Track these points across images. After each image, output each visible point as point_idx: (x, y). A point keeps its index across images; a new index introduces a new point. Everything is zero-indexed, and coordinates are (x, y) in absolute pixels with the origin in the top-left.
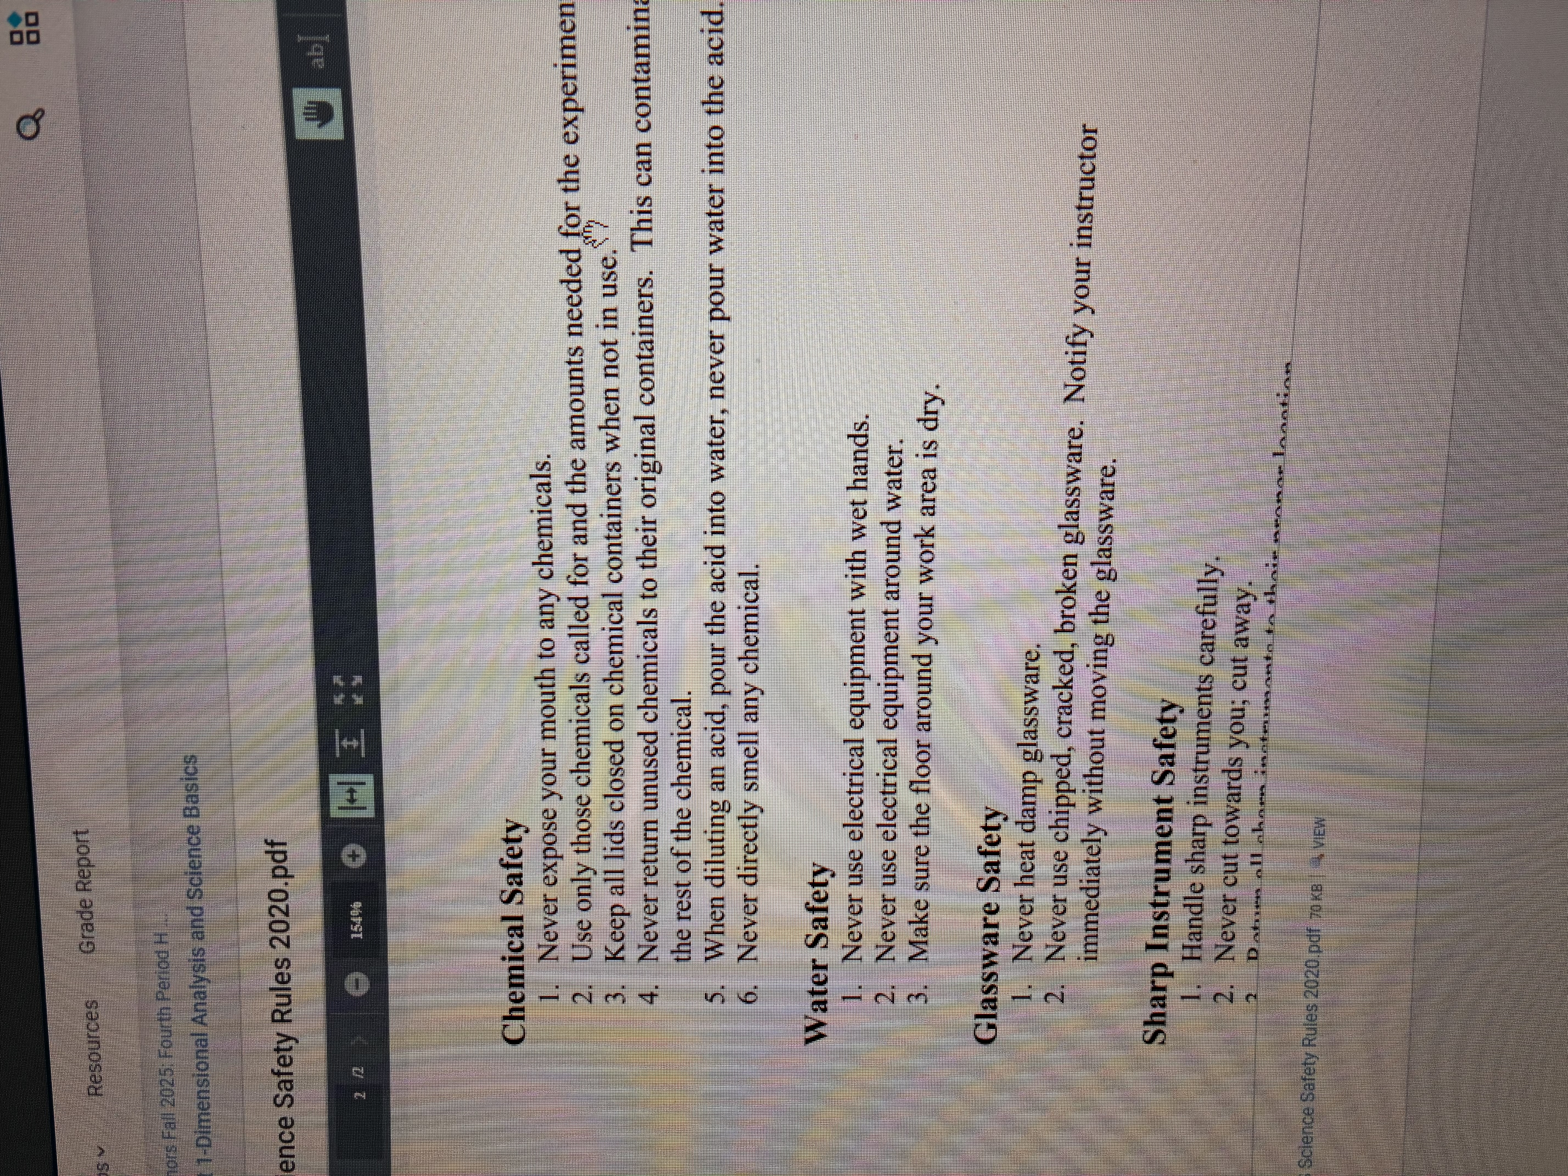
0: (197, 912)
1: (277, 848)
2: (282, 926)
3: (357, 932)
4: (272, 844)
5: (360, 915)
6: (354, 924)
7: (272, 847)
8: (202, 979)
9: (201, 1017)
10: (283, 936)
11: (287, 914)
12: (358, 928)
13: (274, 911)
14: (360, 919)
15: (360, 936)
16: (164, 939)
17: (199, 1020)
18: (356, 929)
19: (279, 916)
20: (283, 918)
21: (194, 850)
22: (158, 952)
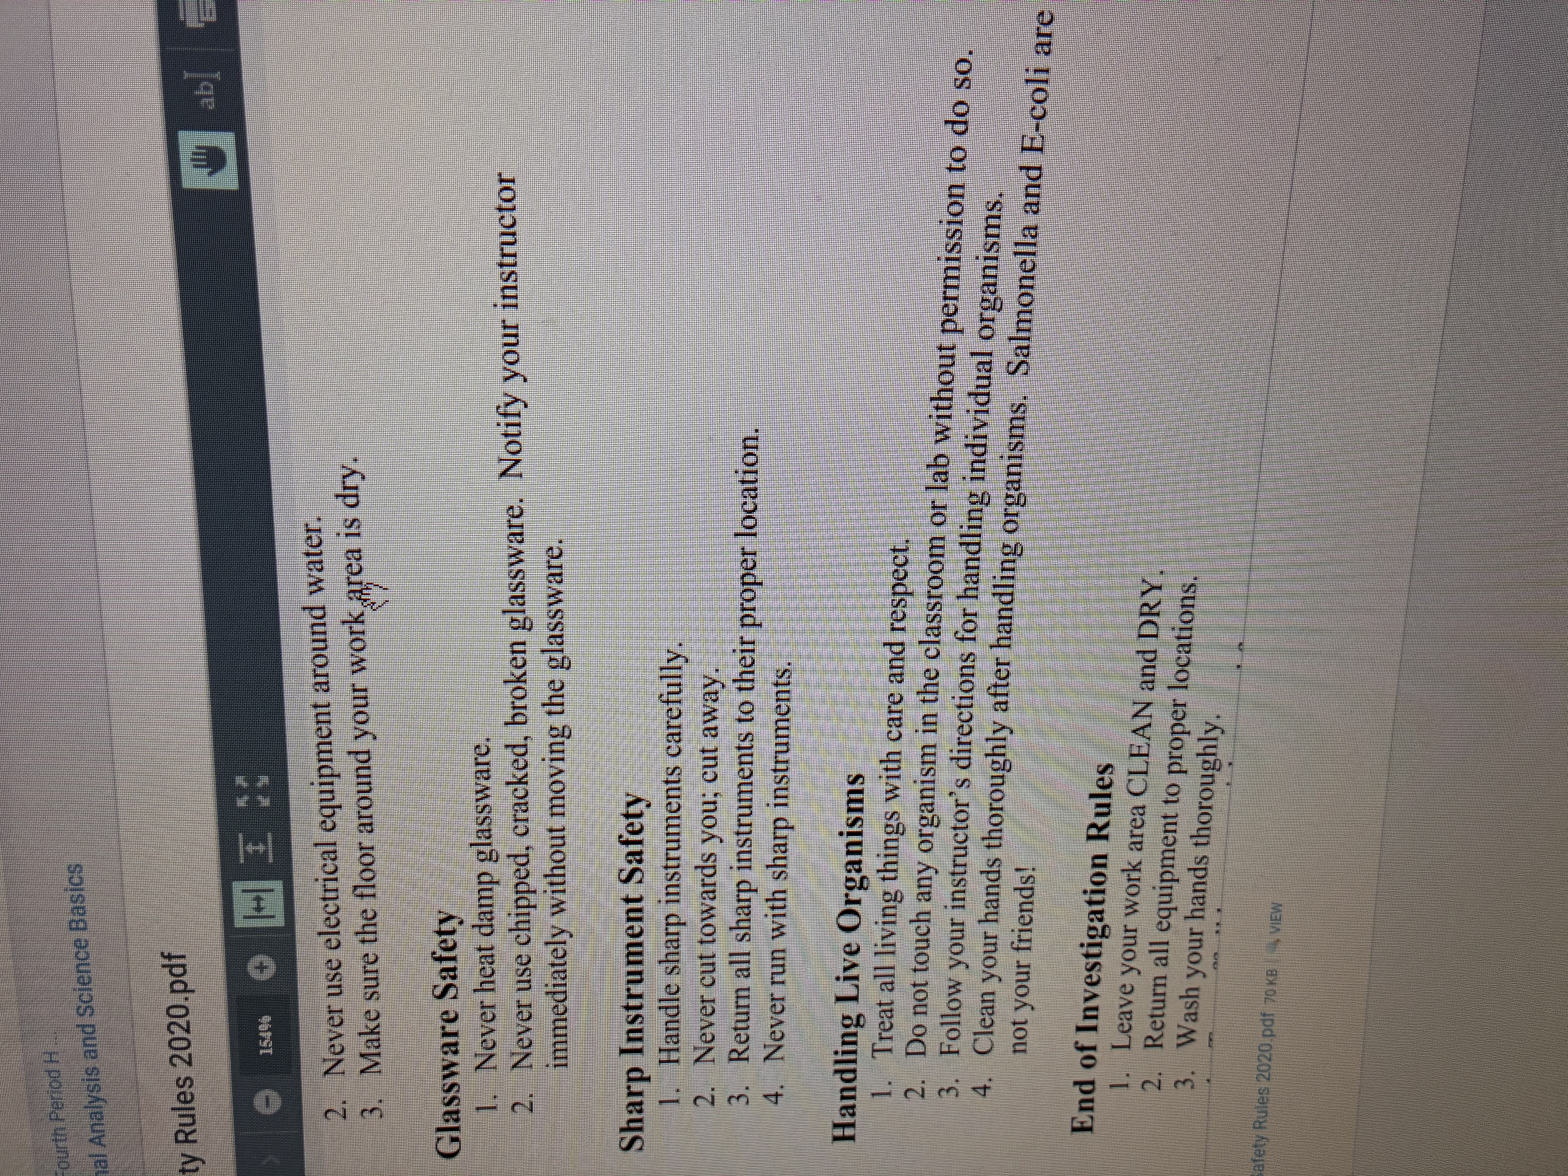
0: (89, 1030)
1: (174, 961)
2: (184, 1044)
3: (267, 1047)
4: (170, 957)
5: (269, 1030)
6: (263, 1039)
7: (169, 960)
8: (98, 1099)
9: (99, 1137)
10: (184, 1054)
11: (188, 1031)
12: (268, 1044)
13: (173, 1028)
14: (269, 1034)
15: (271, 1051)
16: (54, 1058)
17: (97, 1141)
18: (265, 1044)
19: (179, 1033)
20: (184, 1034)
21: (82, 963)
22: (49, 1072)
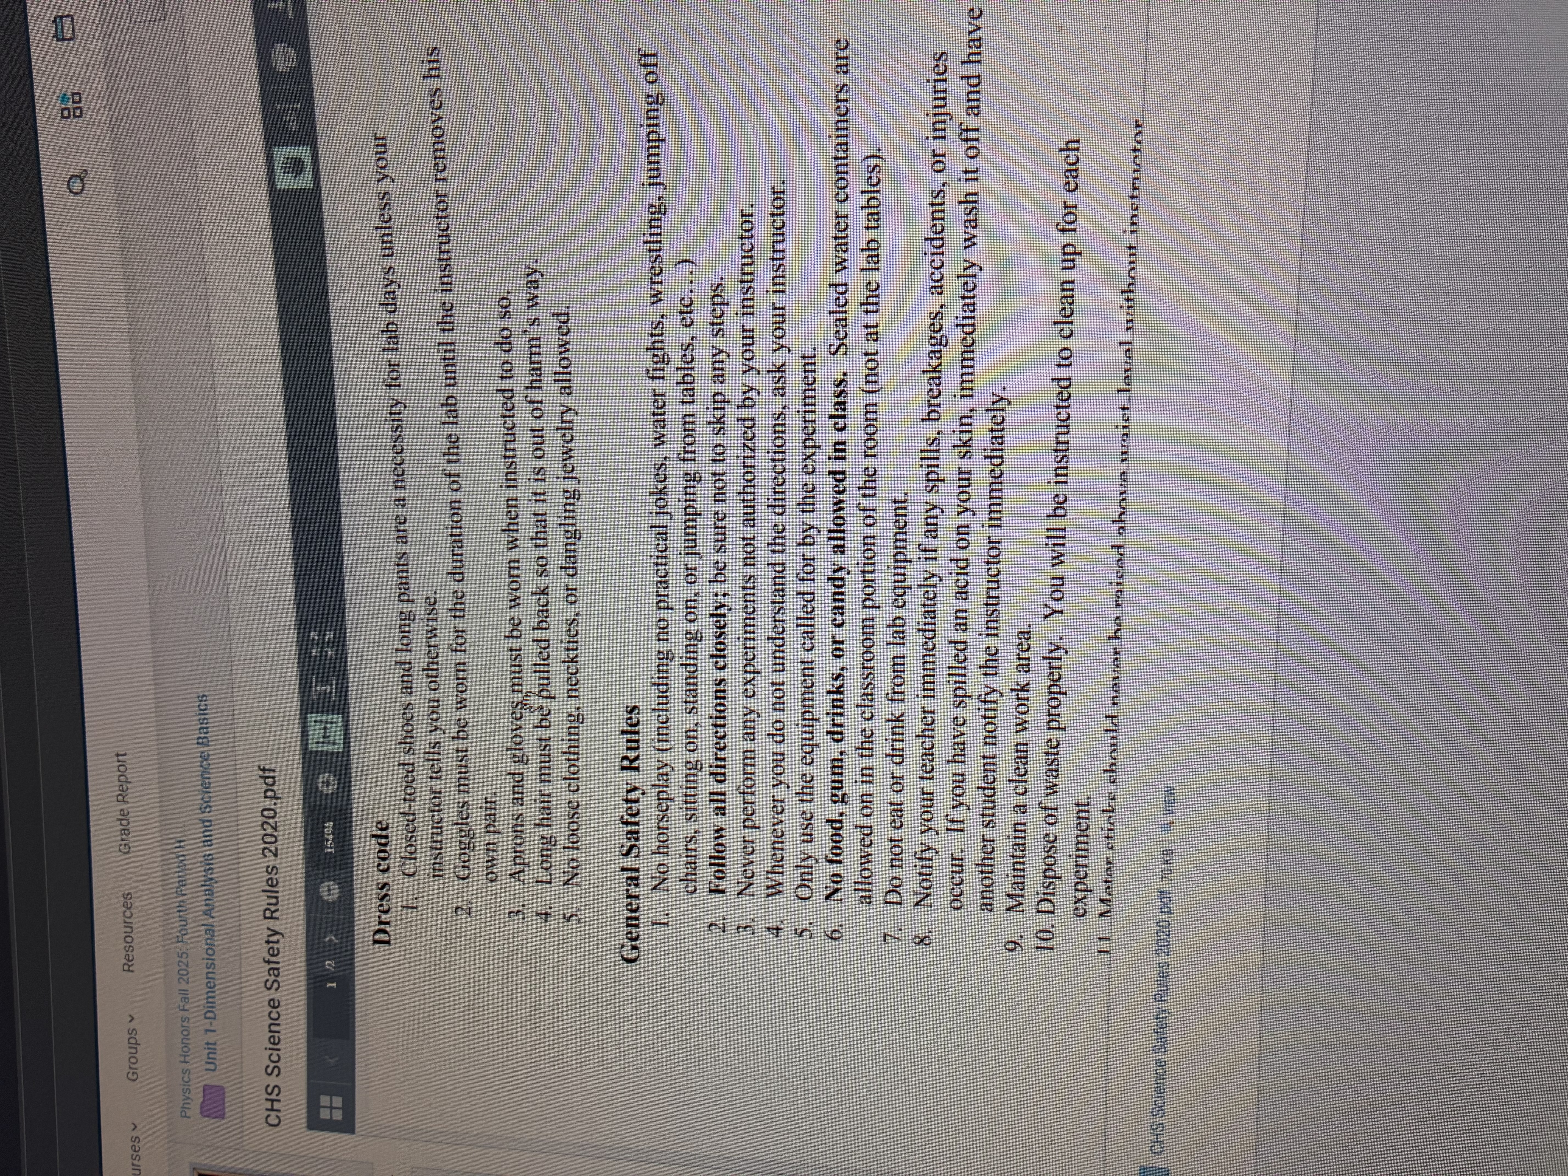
0: (208, 824)
1: (268, 774)
2: (272, 839)
3: (330, 848)
4: (265, 770)
5: (331, 833)
6: (328, 840)
7: (264, 773)
8: (211, 880)
9: (210, 911)
10: (272, 847)
11: (275, 829)
12: (331, 844)
13: (266, 826)
14: (332, 836)
15: (332, 850)
16: (182, 844)
17: (208, 913)
18: (328, 845)
19: (269, 830)
20: (273, 832)
21: (205, 772)
22: (178, 855)
